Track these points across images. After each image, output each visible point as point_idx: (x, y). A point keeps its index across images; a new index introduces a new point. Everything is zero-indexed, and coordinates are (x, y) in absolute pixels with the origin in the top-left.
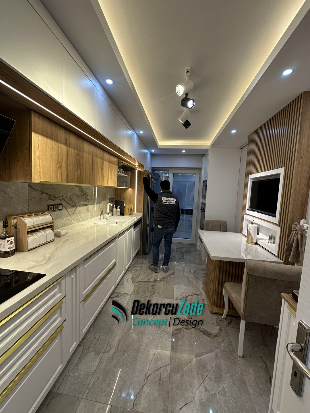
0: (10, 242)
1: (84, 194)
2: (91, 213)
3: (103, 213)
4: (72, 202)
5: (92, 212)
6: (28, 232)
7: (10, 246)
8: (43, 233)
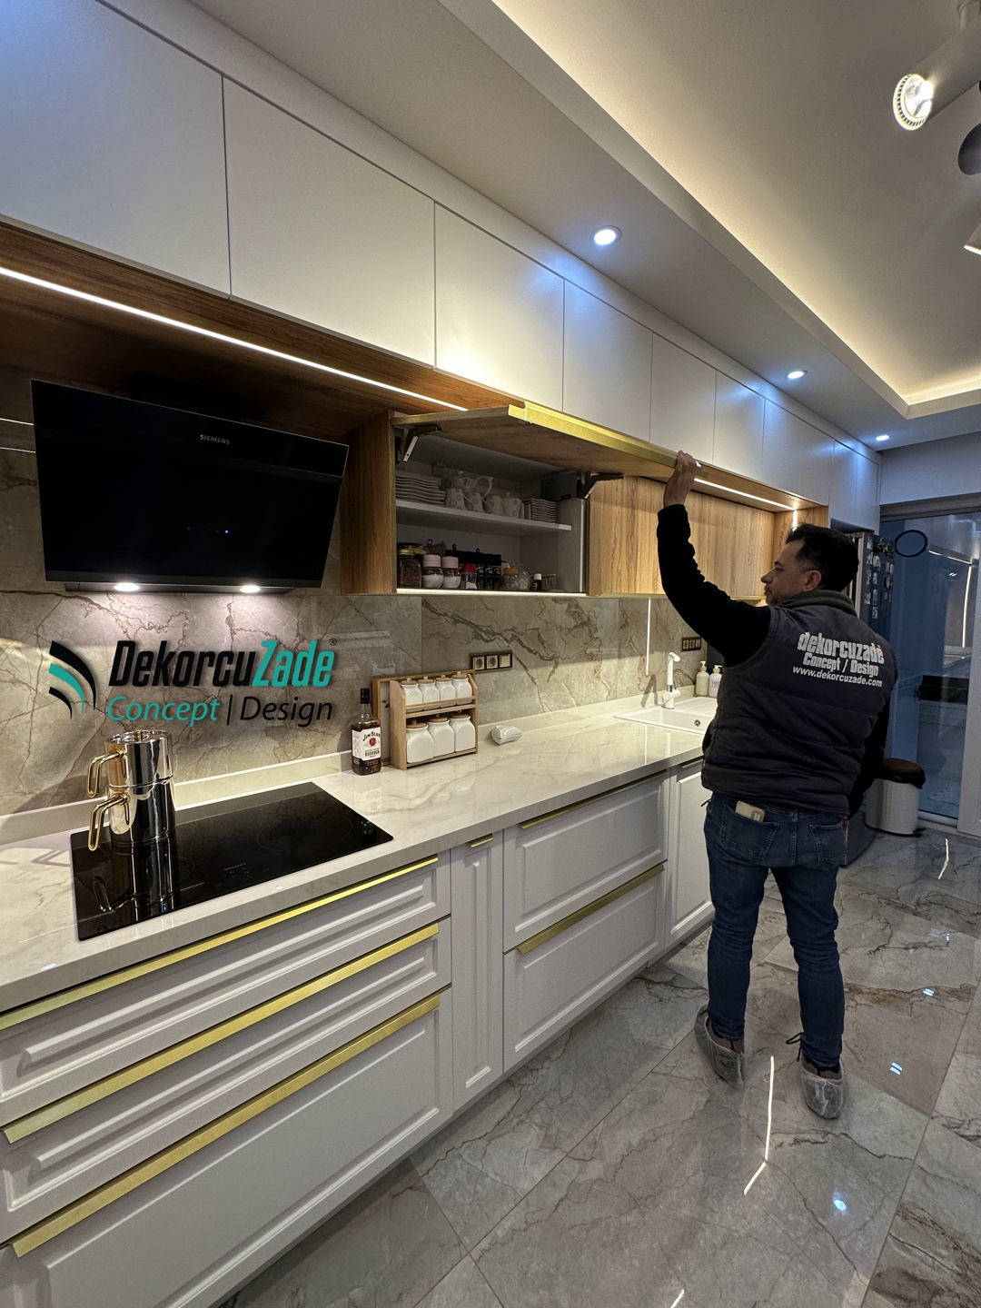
0: (369, 738)
1: (584, 624)
2: (609, 683)
3: (658, 688)
4: (542, 648)
5: (612, 680)
6: (409, 722)
7: (369, 748)
8: (448, 726)
